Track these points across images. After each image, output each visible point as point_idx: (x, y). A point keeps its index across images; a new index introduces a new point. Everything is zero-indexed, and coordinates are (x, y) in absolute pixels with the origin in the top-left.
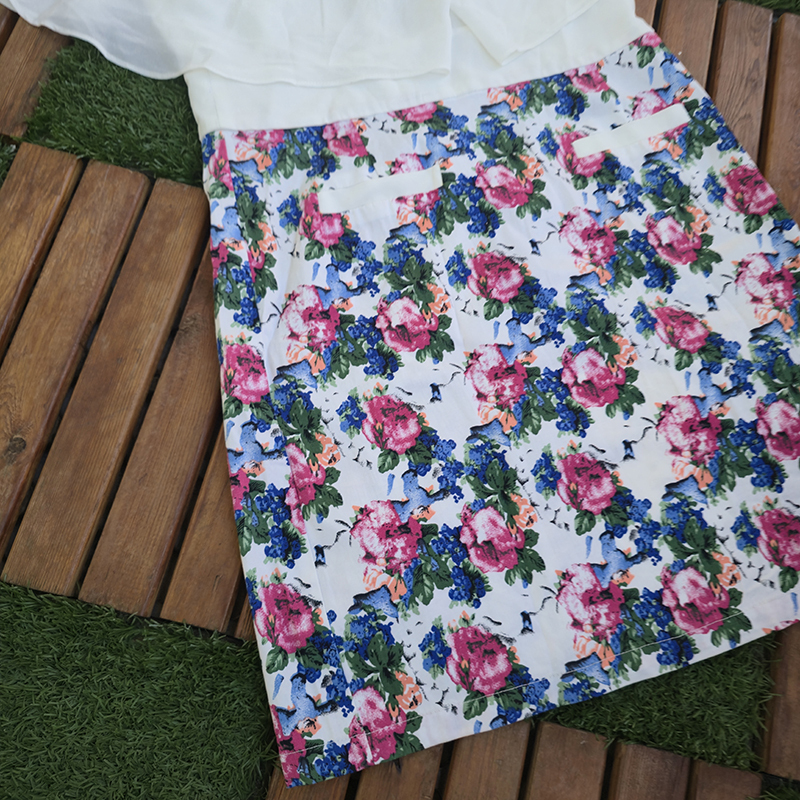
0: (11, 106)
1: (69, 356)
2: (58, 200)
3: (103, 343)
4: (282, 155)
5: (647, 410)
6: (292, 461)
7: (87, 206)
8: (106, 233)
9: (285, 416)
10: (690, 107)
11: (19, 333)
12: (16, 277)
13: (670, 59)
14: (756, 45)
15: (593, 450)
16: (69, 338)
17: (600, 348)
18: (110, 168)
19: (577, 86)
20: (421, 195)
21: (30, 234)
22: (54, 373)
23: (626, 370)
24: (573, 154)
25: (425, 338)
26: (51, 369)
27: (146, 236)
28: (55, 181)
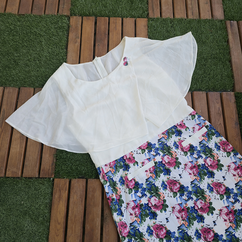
0: (49, 169)
1: (81, 233)
2: (67, 191)
3: (88, 227)
4: (116, 166)
5: (216, 212)
7: (74, 192)
8: (81, 197)
9: (134, 235)
10: (207, 127)
11: (68, 230)
12: (63, 215)
13: (199, 117)
14: (218, 103)
15: (207, 226)
16: (80, 228)
17: (202, 199)
18: (77, 180)
19: (179, 128)
20: (150, 168)
21: (63, 203)
23: (209, 203)
24: (182, 146)
25: (161, 206)
26: (78, 237)
27: (89, 195)
28: (65, 187)
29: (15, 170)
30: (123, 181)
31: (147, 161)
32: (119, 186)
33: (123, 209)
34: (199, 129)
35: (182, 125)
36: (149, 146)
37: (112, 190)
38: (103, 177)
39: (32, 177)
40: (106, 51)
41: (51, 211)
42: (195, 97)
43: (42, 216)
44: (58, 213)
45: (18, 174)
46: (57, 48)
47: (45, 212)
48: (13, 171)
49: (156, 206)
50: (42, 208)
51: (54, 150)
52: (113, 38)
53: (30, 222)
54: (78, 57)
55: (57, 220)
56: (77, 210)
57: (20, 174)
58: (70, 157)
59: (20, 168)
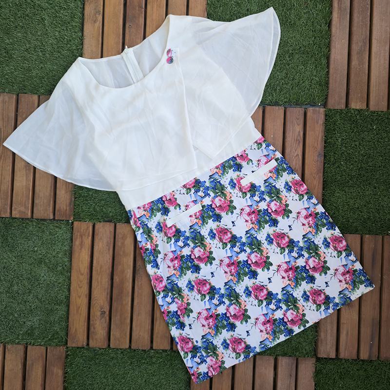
0: (66, 209)
1: (109, 285)
2: (90, 238)
3: (116, 279)
4: (152, 210)
5: (274, 267)
6: (177, 303)
7: (99, 238)
8: (107, 245)
9: (172, 290)
10: (277, 160)
12: (87, 265)
13: (268, 146)
14: (298, 125)
15: (260, 283)
16: (107, 280)
17: (258, 252)
18: (102, 224)
19: (239, 161)
20: (196, 213)
21: (86, 251)
22: (106, 291)
23: (266, 257)
24: (241, 185)
25: (206, 259)
26: (105, 290)
27: (119, 244)
28: (87, 232)
29: (22, 209)
30: (161, 227)
31: (192, 204)
32: (155, 233)
33: (159, 260)
34: (266, 163)
35: (244, 157)
36: (197, 184)
37: (146, 238)
38: (135, 223)
39: (46, 218)
40: (142, 37)
41: (71, 260)
42: (267, 115)
43: (61, 265)
44: (80, 262)
45: (28, 214)
46: (67, 29)
47: (64, 261)
48: (21, 210)
49: (199, 258)
50: (60, 256)
51: (70, 186)
52: (152, 14)
53: (46, 271)
54: (100, 46)
55: (80, 270)
56: (103, 259)
57: (29, 214)
58: (92, 195)
59: (28, 207)
